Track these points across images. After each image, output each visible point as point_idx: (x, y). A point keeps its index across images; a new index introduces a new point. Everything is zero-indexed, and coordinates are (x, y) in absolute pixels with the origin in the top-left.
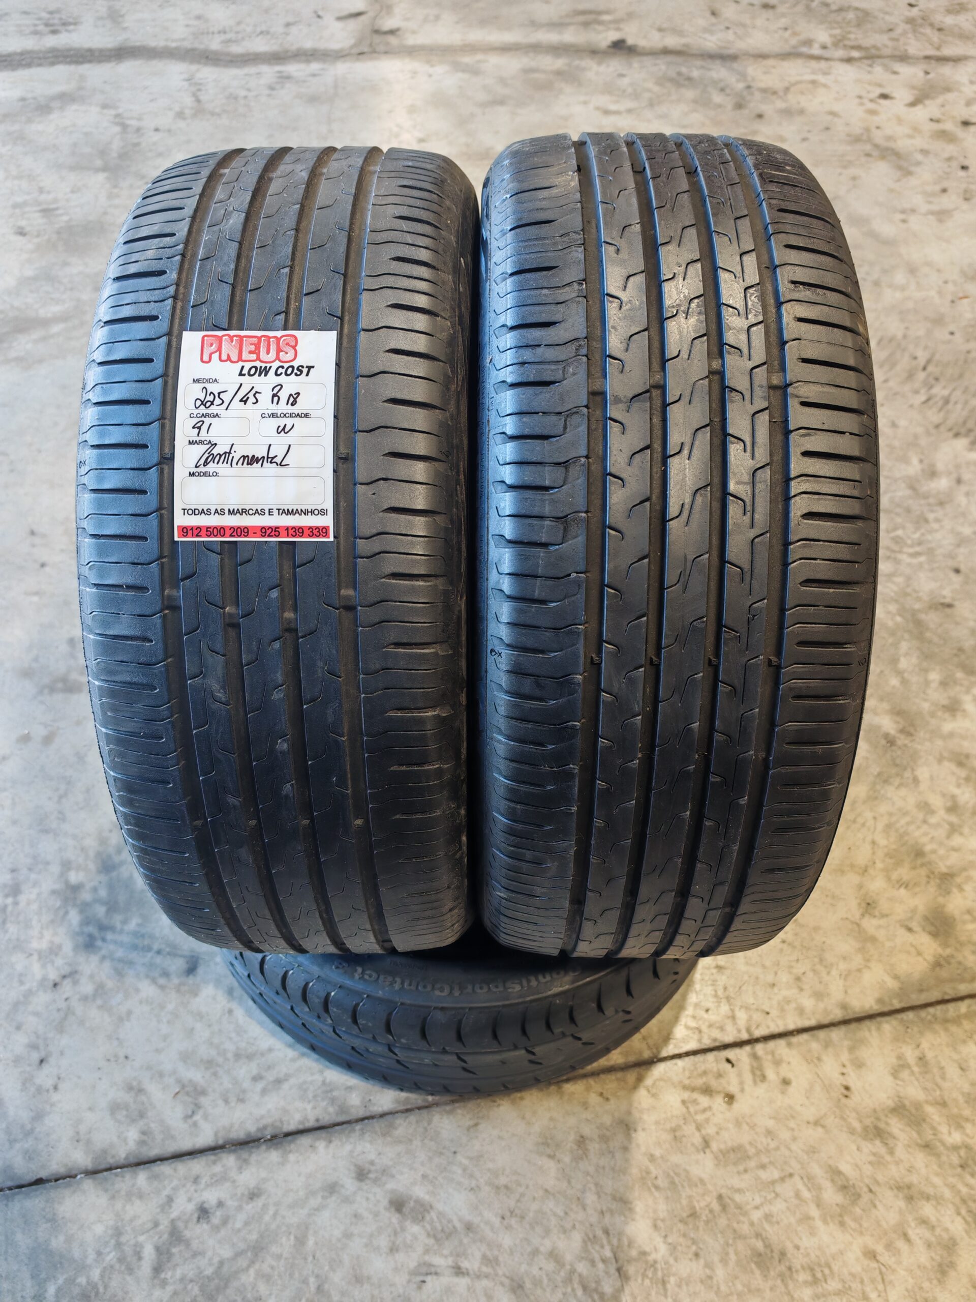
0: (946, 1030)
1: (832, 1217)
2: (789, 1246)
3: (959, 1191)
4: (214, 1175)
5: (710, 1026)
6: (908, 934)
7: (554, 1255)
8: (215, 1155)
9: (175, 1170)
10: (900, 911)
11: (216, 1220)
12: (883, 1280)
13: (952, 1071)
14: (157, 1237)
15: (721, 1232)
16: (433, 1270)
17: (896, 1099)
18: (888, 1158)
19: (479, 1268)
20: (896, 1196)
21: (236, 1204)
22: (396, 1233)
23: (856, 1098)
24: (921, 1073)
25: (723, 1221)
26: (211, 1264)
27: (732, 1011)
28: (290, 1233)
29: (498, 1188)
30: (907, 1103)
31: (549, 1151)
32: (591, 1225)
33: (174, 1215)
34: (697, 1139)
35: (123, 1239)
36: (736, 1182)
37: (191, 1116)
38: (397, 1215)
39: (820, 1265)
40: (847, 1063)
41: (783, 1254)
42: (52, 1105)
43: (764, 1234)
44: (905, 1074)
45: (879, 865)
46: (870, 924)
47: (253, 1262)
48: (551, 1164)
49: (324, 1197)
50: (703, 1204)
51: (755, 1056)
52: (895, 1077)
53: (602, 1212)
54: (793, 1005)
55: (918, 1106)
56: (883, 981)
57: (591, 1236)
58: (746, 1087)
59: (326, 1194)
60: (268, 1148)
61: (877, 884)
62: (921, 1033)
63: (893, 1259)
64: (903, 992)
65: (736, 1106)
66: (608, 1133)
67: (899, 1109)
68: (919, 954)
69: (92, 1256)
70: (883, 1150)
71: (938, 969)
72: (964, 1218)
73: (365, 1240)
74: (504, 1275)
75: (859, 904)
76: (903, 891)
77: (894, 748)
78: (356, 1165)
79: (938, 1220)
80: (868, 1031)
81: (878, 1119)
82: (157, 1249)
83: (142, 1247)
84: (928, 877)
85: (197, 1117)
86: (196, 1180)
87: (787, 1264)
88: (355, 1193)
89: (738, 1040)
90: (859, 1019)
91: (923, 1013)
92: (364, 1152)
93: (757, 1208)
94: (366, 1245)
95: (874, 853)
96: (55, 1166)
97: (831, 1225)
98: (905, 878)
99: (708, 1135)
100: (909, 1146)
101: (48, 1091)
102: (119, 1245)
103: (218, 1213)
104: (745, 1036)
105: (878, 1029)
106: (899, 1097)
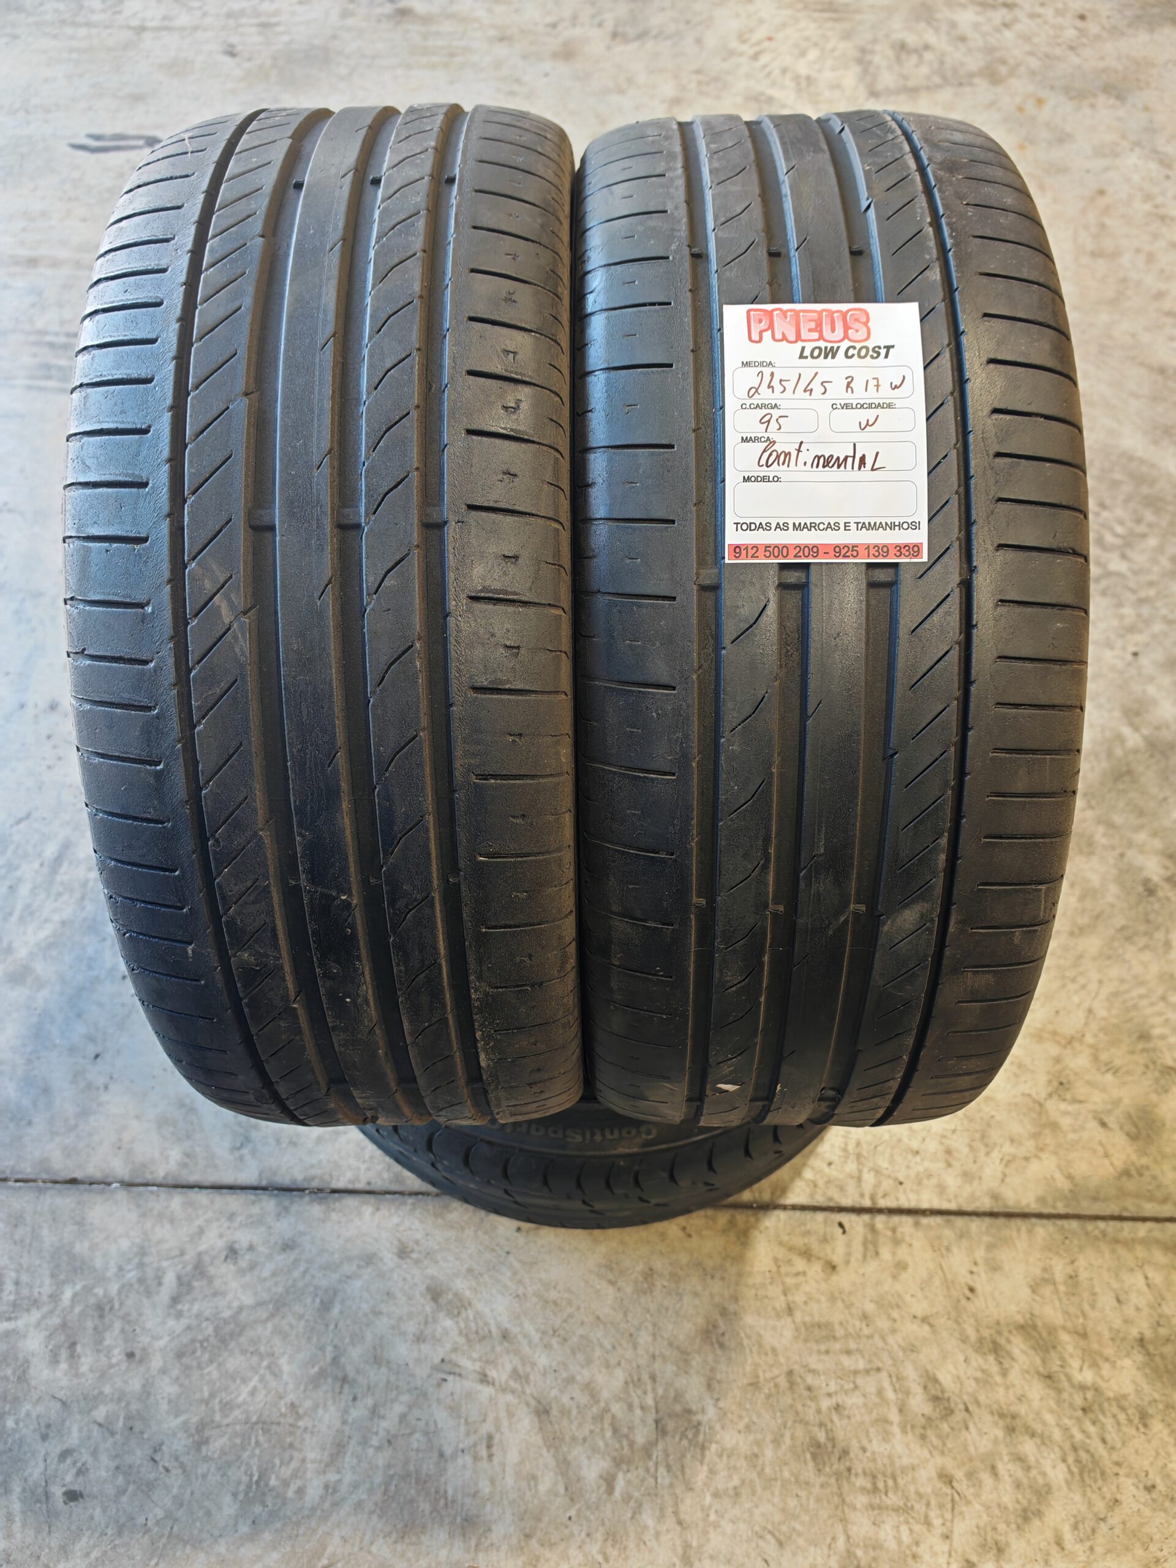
0: (1114, 1251)
1: (913, 1427)
2: (855, 1445)
3: (1072, 1437)
4: (251, 1216)
5: (828, 1182)
6: (1100, 1129)
7: (589, 1388)
8: (256, 1195)
9: (212, 1202)
10: (1098, 1099)
11: (243, 1263)
12: (953, 1509)
13: (1106, 1300)
14: (181, 1266)
15: (781, 1411)
16: (457, 1370)
17: (1028, 1316)
18: (998, 1379)
19: (506, 1383)
20: (996, 1424)
21: (267, 1251)
22: (426, 1323)
23: (979, 1303)
24: (1066, 1294)
25: (787, 1399)
26: (229, 1307)
27: (860, 1171)
28: (316, 1295)
29: (546, 1302)
30: (1039, 1323)
31: (611, 1276)
32: (638, 1367)
33: (201, 1248)
34: (780, 1303)
35: (147, 1260)
36: (813, 1362)
37: (239, 1149)
38: (432, 1304)
39: (884, 1475)
40: (980, 1261)
41: (845, 1452)
42: (100, 1104)
43: (829, 1426)
44: (1047, 1291)
45: (1089, 1039)
46: (1055, 1108)
47: (272, 1316)
48: (611, 1290)
49: (359, 1266)
50: (769, 1375)
51: (872, 1229)
52: (1034, 1291)
53: (654, 1357)
54: (934, 1181)
55: (1052, 1330)
56: (1053, 1178)
57: (636, 1378)
58: (853, 1260)
59: (362, 1263)
60: (312, 1201)
61: (1079, 1061)
62: (1081, 1248)
63: (972, 1490)
64: (1074, 1195)
65: (835, 1278)
66: (681, 1273)
67: (1027, 1328)
68: (1107, 1155)
69: (112, 1271)
70: (994, 1369)
71: (1124, 1179)
72: (1069, 1467)
73: (392, 1322)
74: (532, 1395)
75: (1050, 1082)
76: (1109, 1077)
77: (1152, 899)
78: (399, 1241)
79: (1037, 1461)
80: (1017, 1230)
81: (999, 1333)
82: (179, 1278)
83: (164, 1273)
84: (1147, 1067)
85: (245, 1151)
86: (231, 1217)
87: (848, 1464)
88: (392, 1270)
89: (857, 1205)
90: (1010, 1215)
91: (1090, 1226)
92: (411, 1229)
93: (829, 1395)
94: (393, 1328)
95: (1086, 1024)
96: (92, 1169)
97: (910, 1435)
98: (1118, 1062)
99: (794, 1302)
100: (1028, 1372)
101: (98, 1089)
102: (141, 1265)
103: (247, 1257)
104: (867, 1203)
105: (1030, 1231)
106: (1032, 1314)
